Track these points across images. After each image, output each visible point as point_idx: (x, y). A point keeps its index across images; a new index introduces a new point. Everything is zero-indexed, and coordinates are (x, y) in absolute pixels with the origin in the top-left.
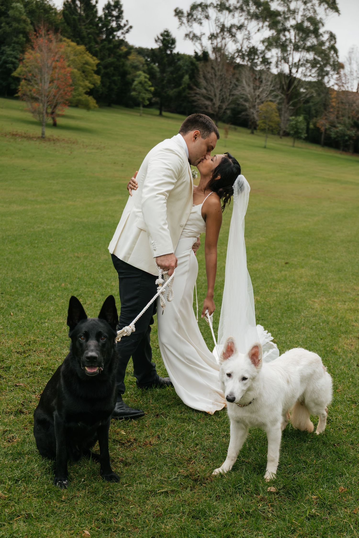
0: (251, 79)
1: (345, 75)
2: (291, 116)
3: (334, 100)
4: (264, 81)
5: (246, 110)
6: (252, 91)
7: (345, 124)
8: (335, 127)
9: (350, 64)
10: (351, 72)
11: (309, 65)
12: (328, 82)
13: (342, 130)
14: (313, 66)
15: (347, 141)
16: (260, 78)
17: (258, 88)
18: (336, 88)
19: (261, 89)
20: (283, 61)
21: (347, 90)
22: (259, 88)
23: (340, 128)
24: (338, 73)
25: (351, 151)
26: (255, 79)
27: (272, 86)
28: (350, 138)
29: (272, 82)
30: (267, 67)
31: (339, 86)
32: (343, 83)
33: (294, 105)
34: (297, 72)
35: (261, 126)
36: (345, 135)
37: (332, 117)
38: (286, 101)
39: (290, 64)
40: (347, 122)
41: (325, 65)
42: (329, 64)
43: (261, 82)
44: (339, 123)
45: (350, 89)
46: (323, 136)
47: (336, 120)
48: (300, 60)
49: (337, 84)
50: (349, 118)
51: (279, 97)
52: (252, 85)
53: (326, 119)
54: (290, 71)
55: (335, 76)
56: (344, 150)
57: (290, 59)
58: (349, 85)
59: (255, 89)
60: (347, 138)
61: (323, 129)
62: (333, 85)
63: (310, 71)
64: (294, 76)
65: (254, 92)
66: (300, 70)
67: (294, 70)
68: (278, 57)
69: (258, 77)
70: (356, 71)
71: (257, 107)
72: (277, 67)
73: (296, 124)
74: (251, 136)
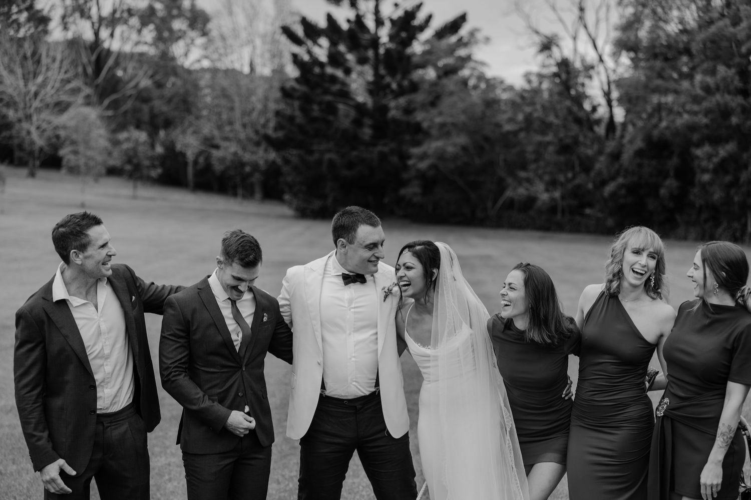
0: (18, 59)
1: (223, 38)
2: (115, 131)
3: (207, 91)
4: (45, 61)
5: (8, 126)
6: (21, 83)
7: (239, 141)
8: (217, 147)
9: (231, 13)
10: (234, 30)
11: (135, 21)
12: (186, 55)
13: (235, 154)
14: (144, 23)
15: (250, 175)
16: (34, 53)
17: (31, 76)
18: (206, 64)
19: (40, 79)
20: (77, 15)
21: (230, 66)
22: (35, 75)
23: (231, 148)
24: (204, 34)
25: (258, 195)
26: (25, 57)
27: (63, 70)
28: (255, 167)
29: (62, 61)
30: (41, 28)
31: (212, 61)
32: (221, 55)
33: (115, 105)
34: (112, 35)
35: (69, 160)
36: (242, 165)
37: (207, 129)
38: (94, 99)
39: (95, 18)
40: (242, 136)
41: (173, 17)
42: (184, 15)
43: (38, 62)
44: (226, 139)
45: (237, 66)
46: (190, 170)
47: (216, 133)
48: (115, 11)
49: (206, 57)
50: (244, 126)
51: (83, 94)
52: (19, 71)
53: (195, 132)
54: (97, 34)
55: (200, 41)
56: (244, 197)
57: (94, 11)
58: (234, 57)
59: (26, 81)
60: (248, 169)
61: (190, 155)
62: (199, 61)
63: (139, 31)
64: (106, 45)
65: (26, 85)
66: (118, 30)
67: (104, 33)
68: (66, 8)
69: (29, 54)
70: (245, 29)
71: (35, 118)
72: (66, 28)
73: (134, 149)
74: (30, 182)
